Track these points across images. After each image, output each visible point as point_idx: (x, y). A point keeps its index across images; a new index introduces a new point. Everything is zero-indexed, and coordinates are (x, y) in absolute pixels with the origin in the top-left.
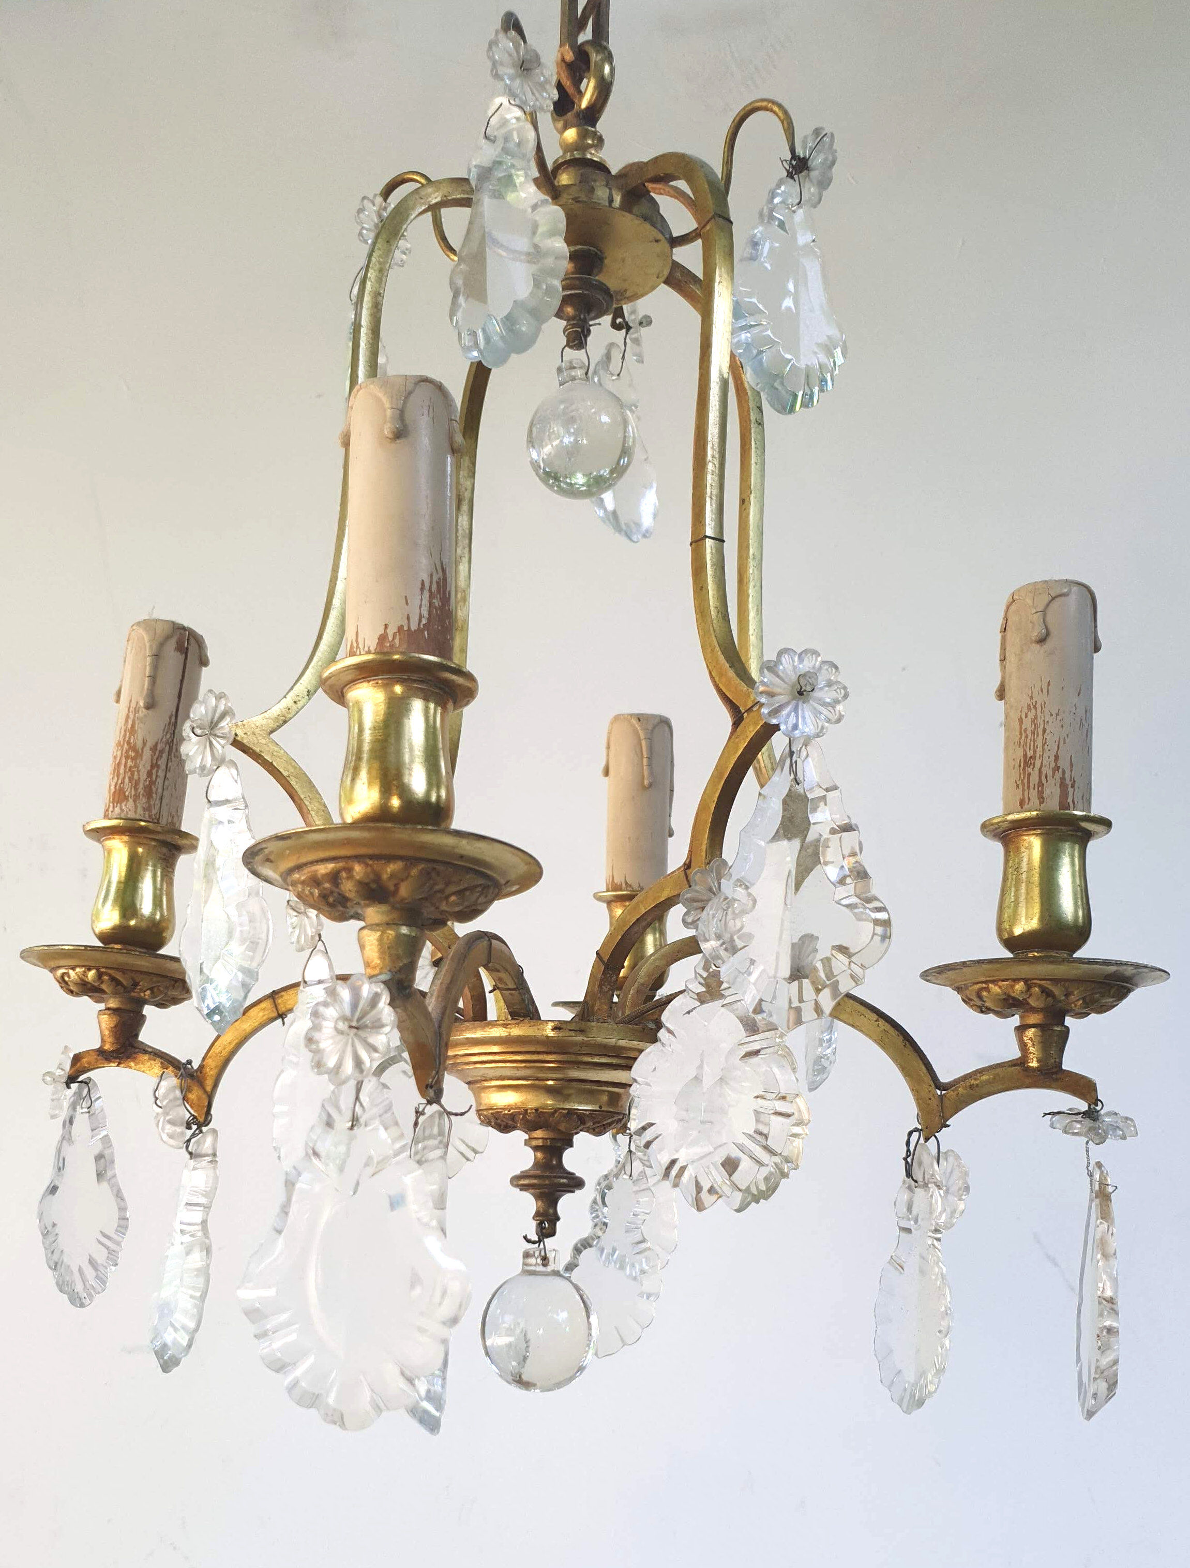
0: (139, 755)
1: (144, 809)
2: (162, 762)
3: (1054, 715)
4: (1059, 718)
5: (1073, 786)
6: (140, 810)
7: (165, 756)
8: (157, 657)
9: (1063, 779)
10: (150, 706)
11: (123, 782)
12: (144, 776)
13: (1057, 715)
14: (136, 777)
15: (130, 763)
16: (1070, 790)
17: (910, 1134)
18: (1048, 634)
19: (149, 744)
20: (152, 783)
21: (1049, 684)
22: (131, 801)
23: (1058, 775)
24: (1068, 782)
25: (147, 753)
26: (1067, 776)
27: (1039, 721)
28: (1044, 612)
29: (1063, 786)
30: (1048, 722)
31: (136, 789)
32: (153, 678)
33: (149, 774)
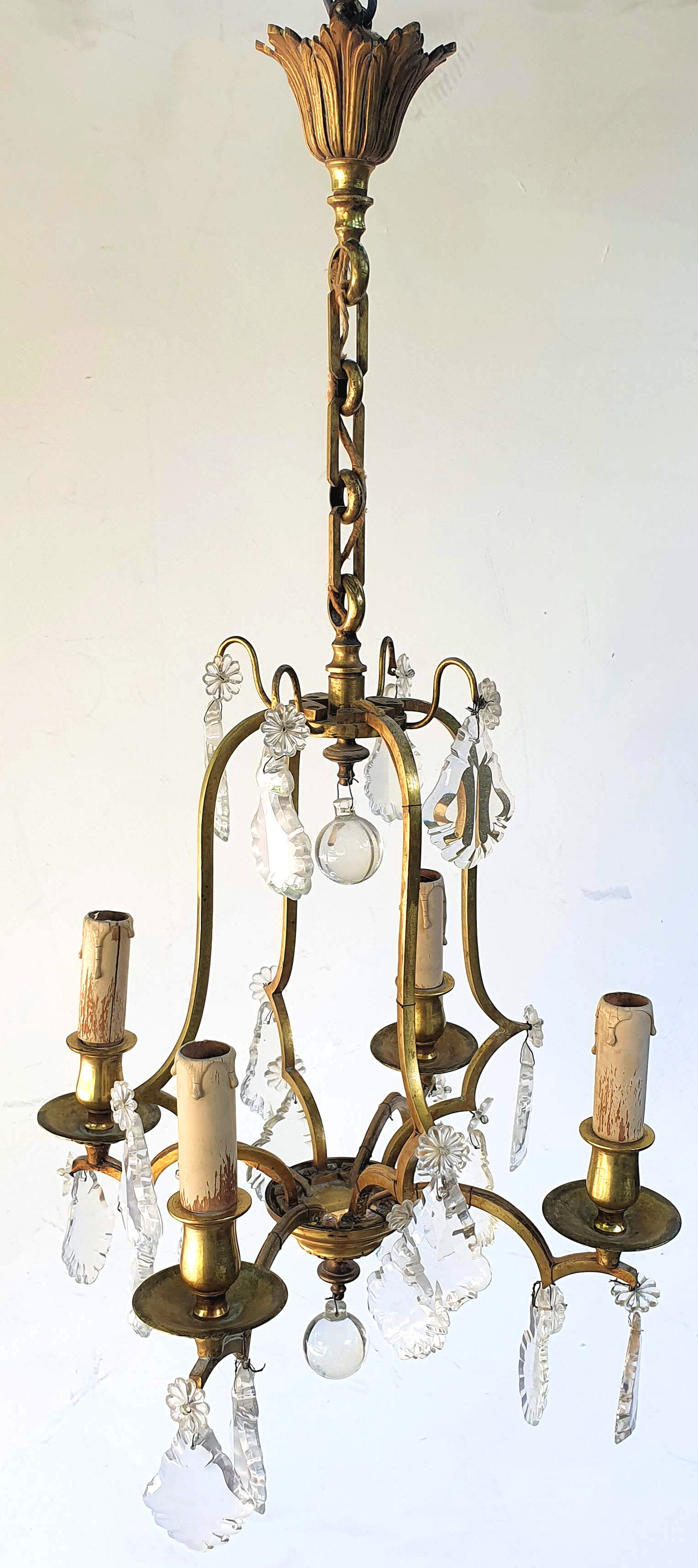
0: (94, 1006)
1: (101, 1038)
2: (109, 1009)
3: (618, 1088)
4: (621, 1089)
5: (628, 1127)
6: (98, 1037)
7: (111, 1004)
8: (101, 947)
9: (622, 1123)
10: (100, 975)
11: (87, 1021)
12: (99, 1018)
13: (620, 1088)
14: (94, 1019)
15: (90, 1010)
16: (626, 1129)
17: (535, 1285)
18: (616, 1041)
19: (101, 999)
20: (104, 1021)
21: (616, 1070)
22: (92, 1033)
23: (619, 1121)
24: (625, 1125)
25: (100, 1004)
26: (625, 1122)
27: (610, 1089)
28: (615, 1028)
29: (622, 1127)
30: (614, 1091)
31: (95, 1027)
32: (100, 960)
33: (102, 1016)
